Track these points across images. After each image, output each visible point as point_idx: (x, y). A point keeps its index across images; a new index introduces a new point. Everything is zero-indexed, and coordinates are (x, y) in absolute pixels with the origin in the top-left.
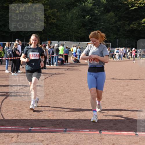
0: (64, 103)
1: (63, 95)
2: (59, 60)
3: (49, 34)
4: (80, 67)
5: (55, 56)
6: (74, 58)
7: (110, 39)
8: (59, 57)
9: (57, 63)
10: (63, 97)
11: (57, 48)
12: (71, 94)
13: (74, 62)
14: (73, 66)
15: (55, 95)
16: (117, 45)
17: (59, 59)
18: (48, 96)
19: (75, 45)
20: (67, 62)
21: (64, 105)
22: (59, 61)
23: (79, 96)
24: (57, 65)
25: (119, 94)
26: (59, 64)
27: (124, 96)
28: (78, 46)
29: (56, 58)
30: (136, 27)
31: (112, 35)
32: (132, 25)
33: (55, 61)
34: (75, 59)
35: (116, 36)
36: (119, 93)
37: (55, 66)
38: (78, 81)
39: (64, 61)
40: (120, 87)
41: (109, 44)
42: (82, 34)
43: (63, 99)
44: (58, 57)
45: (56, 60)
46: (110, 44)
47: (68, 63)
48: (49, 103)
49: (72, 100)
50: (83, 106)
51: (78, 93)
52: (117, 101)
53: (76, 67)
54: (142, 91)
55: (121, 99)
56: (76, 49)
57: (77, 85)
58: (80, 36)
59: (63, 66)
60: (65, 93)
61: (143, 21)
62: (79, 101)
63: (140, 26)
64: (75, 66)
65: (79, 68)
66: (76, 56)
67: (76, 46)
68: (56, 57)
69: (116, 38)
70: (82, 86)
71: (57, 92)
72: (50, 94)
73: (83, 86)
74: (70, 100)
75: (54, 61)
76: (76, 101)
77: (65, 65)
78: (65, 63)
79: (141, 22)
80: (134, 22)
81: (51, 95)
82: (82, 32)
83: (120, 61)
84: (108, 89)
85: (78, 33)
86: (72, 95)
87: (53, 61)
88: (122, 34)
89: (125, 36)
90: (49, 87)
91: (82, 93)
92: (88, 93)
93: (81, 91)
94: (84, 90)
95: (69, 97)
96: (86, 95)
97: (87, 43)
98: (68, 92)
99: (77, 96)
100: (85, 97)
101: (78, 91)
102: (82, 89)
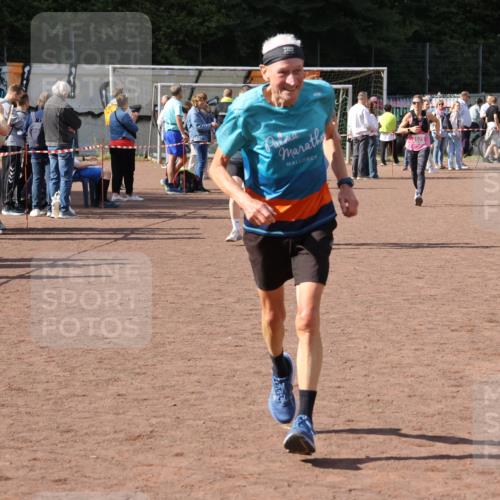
0: (122, 436)
1: (113, 389)
2: (76, 179)
3: (10, 19)
4: (205, 217)
5: (55, 156)
6: (168, 167)
7: (382, 44)
8: (77, 160)
9: (66, 198)
10: (109, 402)
11: (63, 106)
12: (158, 383)
13: (172, 186)
15: (63, 392)
16: (428, 77)
17: (80, 174)
18: (20, 402)
19: (174, 87)
20: (129, 191)
21: (120, 453)
22: (77, 187)
23: (210, 393)
24: (65, 208)
25: (444, 373)
26: (82, 202)
28: (193, 89)
29: (62, 170)
31: (397, 18)
33: (57, 187)
34: (175, 169)
35: (416, 26)
36: (445, 366)
37: (55, 215)
38: (197, 305)
39: (107, 182)
40: (450, 334)
41: (379, 72)
42: (215, 18)
43: (110, 417)
44: (69, 160)
45: (58, 179)
46: (385, 76)
47: (135, 198)
48: (25, 441)
49: (168, 420)
50: (231, 452)
51: (196, 378)
52: (433, 416)
53: (184, 217)
55: (458, 401)
56: (177, 112)
57: (193, 328)
58: (203, 30)
59: (102, 216)
60: (122, 375)
62: (210, 424)
64: (179, 212)
65: (198, 223)
66: (181, 152)
67: (177, 93)
68: (61, 162)
69: (418, 39)
70: (223, 329)
71: (72, 370)
72: (28, 387)
73: (226, 334)
75: (50, 185)
76: (189, 426)
77: (114, 206)
78: (114, 197)
81: (40, 390)
82: (213, 8)
83: (443, 174)
84: (379, 346)
85: (191, 13)
86: (163, 388)
87: (42, 185)
88: (454, 10)
89: (470, 25)
90: (23, 348)
91: (225, 375)
92: (258, 373)
93: (217, 362)
94: (239, 358)
95: (146, 403)
96: (249, 387)
97: (244, 74)
98: (138, 370)
99: (194, 396)
100: (244, 398)
101: (202, 364)
102: (221, 353)
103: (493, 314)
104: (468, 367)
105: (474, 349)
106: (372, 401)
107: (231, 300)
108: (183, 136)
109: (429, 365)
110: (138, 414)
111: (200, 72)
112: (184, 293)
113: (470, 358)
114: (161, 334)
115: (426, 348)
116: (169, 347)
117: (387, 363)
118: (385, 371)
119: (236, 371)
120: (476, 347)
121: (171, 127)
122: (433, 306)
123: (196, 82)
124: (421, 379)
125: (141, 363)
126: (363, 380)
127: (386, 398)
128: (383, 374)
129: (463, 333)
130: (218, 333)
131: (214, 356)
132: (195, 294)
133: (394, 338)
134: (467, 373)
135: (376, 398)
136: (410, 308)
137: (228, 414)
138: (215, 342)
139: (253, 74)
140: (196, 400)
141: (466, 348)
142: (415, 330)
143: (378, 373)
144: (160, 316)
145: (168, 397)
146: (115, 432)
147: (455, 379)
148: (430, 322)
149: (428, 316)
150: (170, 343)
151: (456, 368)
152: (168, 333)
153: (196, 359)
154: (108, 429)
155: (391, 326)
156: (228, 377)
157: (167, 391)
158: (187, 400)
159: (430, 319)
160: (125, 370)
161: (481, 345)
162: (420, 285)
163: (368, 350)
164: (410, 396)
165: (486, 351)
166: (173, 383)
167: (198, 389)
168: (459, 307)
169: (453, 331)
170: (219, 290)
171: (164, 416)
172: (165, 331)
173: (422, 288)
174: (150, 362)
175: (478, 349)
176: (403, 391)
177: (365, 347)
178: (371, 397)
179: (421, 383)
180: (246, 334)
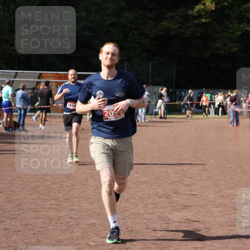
12: (24, 223)
14: (10, 141)
19: (7, 81)
23: (50, 228)
25: (160, 218)
27: (176, 224)
28: (13, 82)
30: (176, 27)
32: (165, 23)
36: (160, 214)
38: (34, 186)
40: (158, 199)
43: (5, 239)
49: (33, 241)
51: (42, 220)
54: (221, 209)
57: (34, 196)
60: (5, 219)
61: (196, 10)
63: (188, 25)
70: (49, 197)
73: (51, 199)
74: (26, 241)
79: (190, 12)
80: (169, 14)
84: (126, 205)
86: (27, 225)
91: (56, 219)
92: (71, 218)
93: (51, 212)
94: (60, 211)
95: (20, 232)
96: (68, 224)
97: (38, 75)
98: (12, 217)
99: (43, 229)
100: (67, 230)
101: (42, 213)
102: (51, 208)
103: (176, 190)
104: (171, 215)
105: (171, 206)
106: (129, 231)
107: (49, 183)
108: (13, 104)
109: (152, 214)
110: (18, 238)
111: (17, 73)
112: (26, 180)
113: (171, 211)
114: (19, 199)
115: (149, 206)
116: (25, 206)
117: (132, 213)
118: (132, 216)
119: (60, 217)
120: (172, 205)
121: (7, 100)
122: (147, 186)
123: (15, 78)
124: (149, 221)
125: (13, 213)
126: (122, 221)
127: (135, 229)
128: (131, 218)
129: (164, 199)
130: (47, 199)
131: (48, 210)
132: (31, 180)
133: (132, 201)
134: (170, 218)
135: (131, 229)
136: (136, 187)
137: (61, 237)
138: (46, 203)
139: (42, 75)
140: (44, 231)
141: (167, 206)
142: (141, 197)
143: (129, 218)
144: (17, 191)
145: (30, 230)
146: (8, 247)
147: (166, 221)
148: (148, 194)
149: (146, 191)
150: (24, 204)
151: (165, 215)
152: (22, 199)
153: (39, 211)
154: (4, 245)
155: (129, 195)
156: (57, 220)
157: (29, 227)
158: (40, 231)
159: (147, 192)
160: (5, 217)
161: (173, 204)
162: (138, 176)
163: (121, 207)
164: (147, 229)
165: (177, 207)
166: (31, 223)
167: (44, 225)
168: (160, 186)
169: (159, 198)
170: (42, 178)
171: (31, 238)
172: (21, 198)
173: (140, 177)
174: (17, 213)
175: (173, 206)
176: (143, 226)
177: (120, 206)
178: (128, 229)
179: (150, 222)
180: (61, 199)
